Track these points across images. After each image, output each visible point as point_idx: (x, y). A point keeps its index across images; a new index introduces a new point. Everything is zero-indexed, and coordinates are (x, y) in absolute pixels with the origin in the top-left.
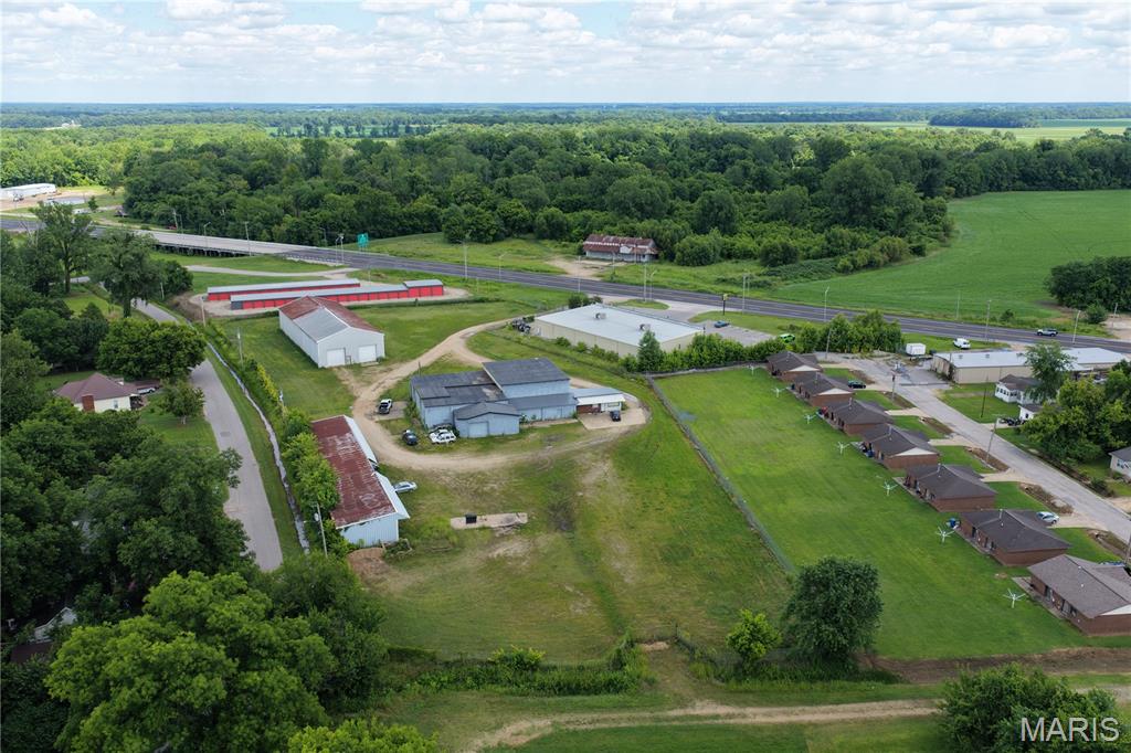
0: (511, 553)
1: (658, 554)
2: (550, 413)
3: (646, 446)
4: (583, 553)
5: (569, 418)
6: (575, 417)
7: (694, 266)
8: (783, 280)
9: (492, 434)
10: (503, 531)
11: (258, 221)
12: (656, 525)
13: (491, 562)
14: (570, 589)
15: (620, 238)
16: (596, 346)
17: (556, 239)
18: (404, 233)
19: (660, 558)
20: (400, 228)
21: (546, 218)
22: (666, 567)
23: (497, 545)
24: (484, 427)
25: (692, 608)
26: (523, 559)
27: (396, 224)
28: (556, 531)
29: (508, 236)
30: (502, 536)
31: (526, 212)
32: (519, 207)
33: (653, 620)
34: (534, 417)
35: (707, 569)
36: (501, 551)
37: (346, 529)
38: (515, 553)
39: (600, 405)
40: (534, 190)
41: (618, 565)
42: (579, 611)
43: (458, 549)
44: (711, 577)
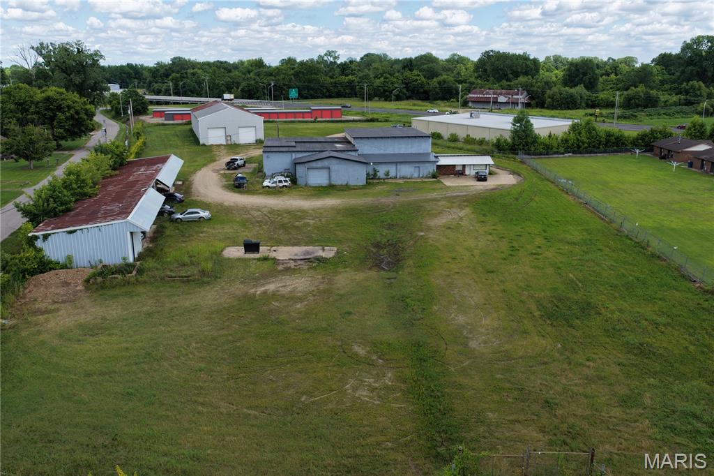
0: (284, 291)
1: (533, 307)
2: (406, 170)
3: (517, 199)
4: (403, 298)
5: (427, 177)
6: (434, 176)
7: (562, 109)
8: (647, 115)
9: (333, 183)
10: (292, 264)
11: (223, 84)
12: (531, 271)
13: (248, 299)
14: (360, 351)
15: (499, 91)
16: (468, 136)
17: (446, 99)
18: (330, 97)
19: (537, 314)
20: (327, 94)
21: (439, 83)
22: (549, 329)
23: (272, 280)
24: (324, 174)
25: (617, 412)
26: (301, 300)
27: (325, 91)
28: (370, 269)
29: (408, 98)
30: (287, 269)
31: (423, 79)
32: (419, 75)
33: (524, 431)
34: (387, 174)
35: (631, 338)
36: (271, 287)
37: (46, 237)
38: (294, 290)
39: (464, 166)
40: (431, 65)
41: (461, 319)
42: (363, 394)
43: (206, 279)
44: (643, 351)
